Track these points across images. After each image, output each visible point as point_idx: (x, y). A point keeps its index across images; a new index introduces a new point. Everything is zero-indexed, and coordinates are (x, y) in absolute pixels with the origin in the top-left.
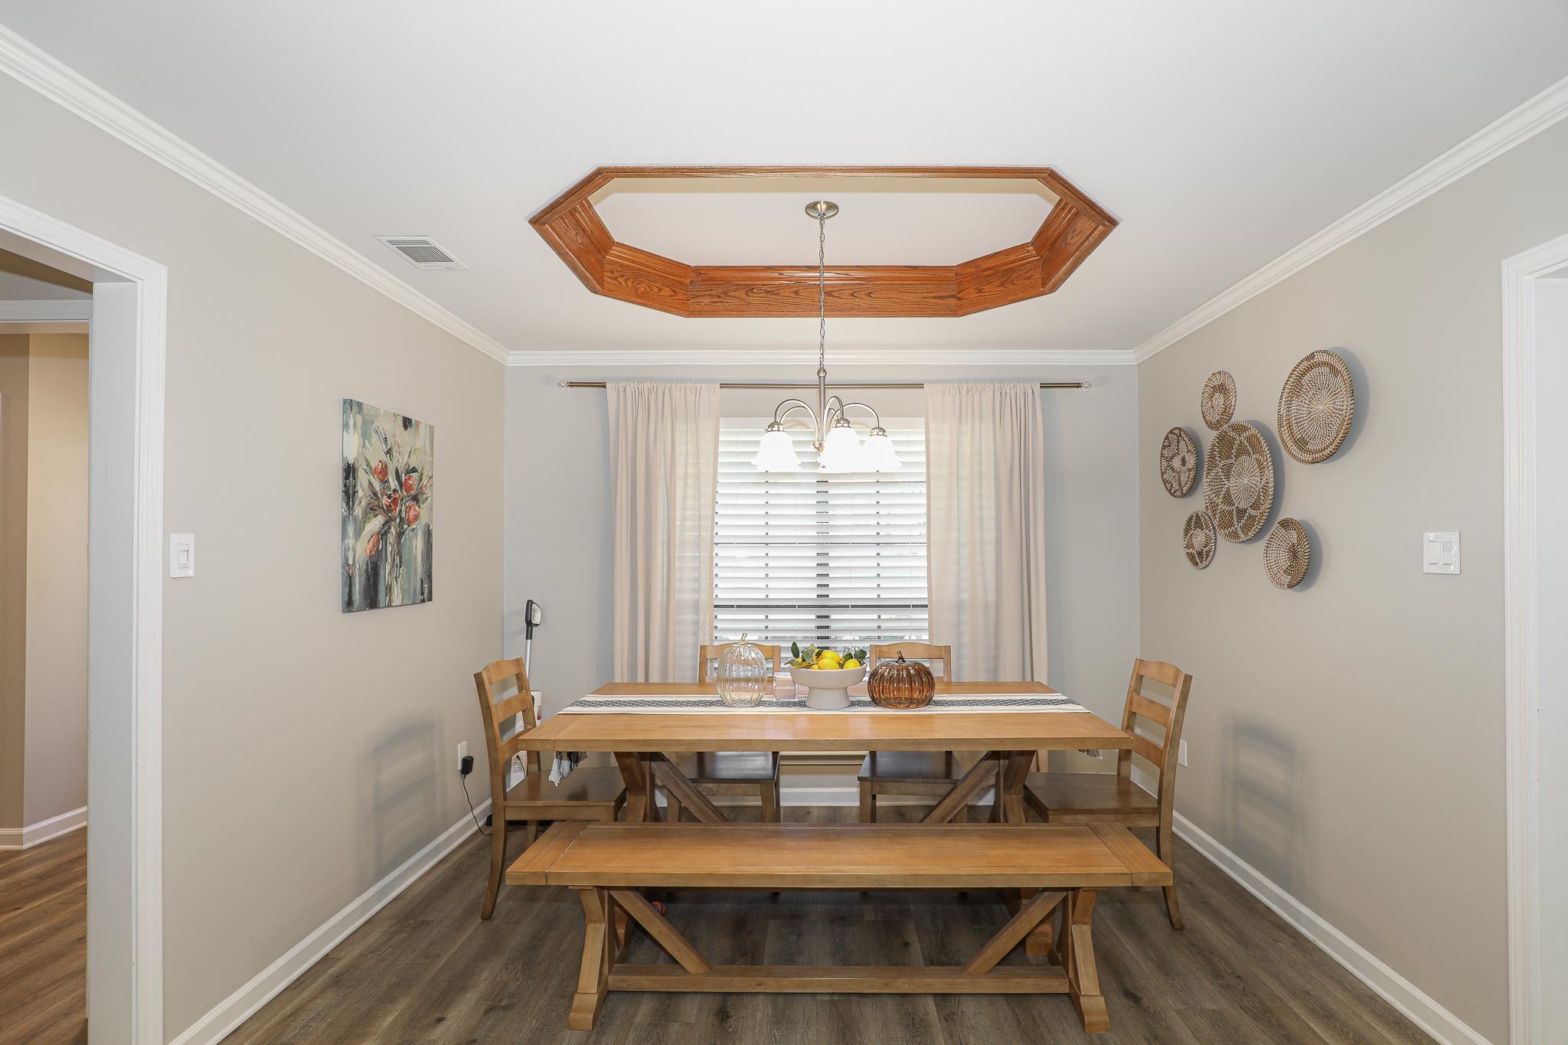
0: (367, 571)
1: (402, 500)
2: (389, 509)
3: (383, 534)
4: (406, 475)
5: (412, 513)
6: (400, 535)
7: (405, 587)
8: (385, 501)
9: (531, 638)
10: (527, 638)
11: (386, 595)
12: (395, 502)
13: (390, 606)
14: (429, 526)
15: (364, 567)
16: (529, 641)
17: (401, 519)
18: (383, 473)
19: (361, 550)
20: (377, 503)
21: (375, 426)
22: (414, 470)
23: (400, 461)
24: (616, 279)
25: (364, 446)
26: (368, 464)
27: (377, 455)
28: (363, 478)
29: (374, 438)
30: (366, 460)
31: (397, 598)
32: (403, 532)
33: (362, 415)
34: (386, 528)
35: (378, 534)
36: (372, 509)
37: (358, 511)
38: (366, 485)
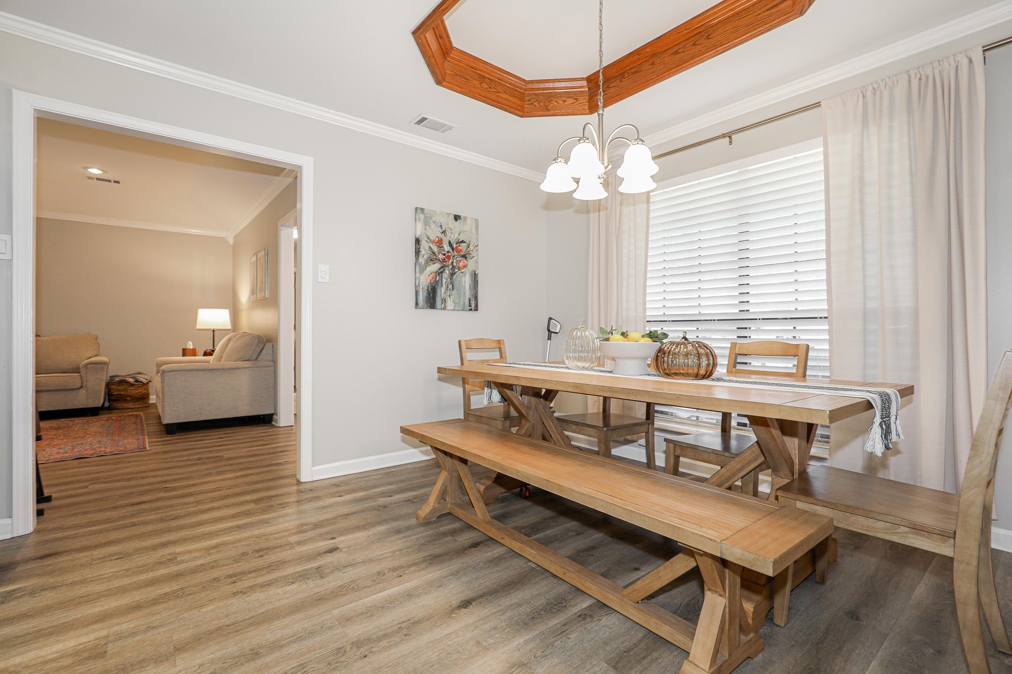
0: (428, 290)
1: (454, 256)
2: (444, 260)
3: (440, 273)
4: (456, 244)
5: (461, 264)
6: (452, 274)
7: (457, 301)
8: (441, 257)
9: (550, 340)
10: (548, 340)
11: (442, 303)
12: (449, 257)
13: (444, 309)
14: (475, 272)
15: (426, 288)
16: (549, 341)
17: (453, 266)
18: (439, 243)
19: (425, 280)
20: (435, 257)
21: (434, 219)
22: (463, 242)
23: (453, 237)
24: (532, 104)
25: (425, 229)
26: (428, 238)
27: (435, 233)
28: (424, 245)
29: (433, 225)
30: (427, 236)
31: (450, 304)
32: (455, 273)
33: (424, 214)
34: (442, 270)
35: (436, 272)
36: (431, 260)
37: (422, 260)
38: (427, 248)
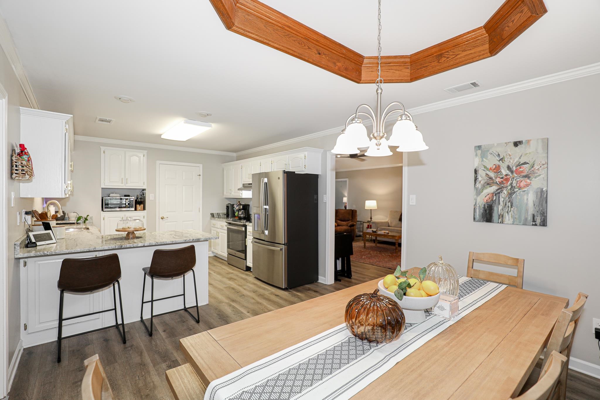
0: (484, 208)
1: (513, 178)
2: (501, 183)
3: (497, 193)
4: (516, 167)
5: (522, 184)
6: (510, 194)
7: (517, 217)
8: (498, 180)
11: (499, 218)
12: (507, 180)
13: (502, 222)
14: (543, 189)
15: (483, 206)
17: (512, 187)
18: (497, 169)
19: (482, 200)
20: (492, 181)
21: (491, 151)
22: (525, 163)
23: (513, 162)
25: (482, 161)
26: (485, 167)
27: (491, 162)
28: (482, 174)
29: (490, 156)
30: (484, 166)
31: (508, 219)
32: (514, 192)
33: (481, 150)
34: (499, 191)
35: (493, 193)
36: (488, 184)
37: (479, 185)
38: (484, 175)
